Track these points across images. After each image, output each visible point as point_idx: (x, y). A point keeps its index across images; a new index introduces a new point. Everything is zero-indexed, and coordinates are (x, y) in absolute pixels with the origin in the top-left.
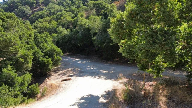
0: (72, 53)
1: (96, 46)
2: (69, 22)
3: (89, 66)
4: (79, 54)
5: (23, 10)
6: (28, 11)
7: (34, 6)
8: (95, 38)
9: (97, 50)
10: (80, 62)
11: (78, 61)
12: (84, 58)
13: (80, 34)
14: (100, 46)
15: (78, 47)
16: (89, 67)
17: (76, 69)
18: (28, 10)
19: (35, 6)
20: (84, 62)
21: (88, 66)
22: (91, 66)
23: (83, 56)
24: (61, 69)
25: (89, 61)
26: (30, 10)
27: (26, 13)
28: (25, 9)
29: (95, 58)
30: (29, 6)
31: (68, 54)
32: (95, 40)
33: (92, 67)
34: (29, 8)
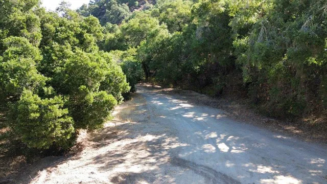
0: (182, 87)
1: (245, 68)
2: (182, 17)
3: (214, 135)
4: (197, 92)
5: (118, 10)
6: (125, 13)
7: (135, 4)
8: (243, 41)
9: (248, 84)
10: (190, 115)
11: (187, 111)
12: (207, 104)
13: (199, 34)
14: (260, 67)
15: (195, 75)
16: (213, 141)
17: (168, 140)
18: (124, 11)
19: (137, 5)
20: (204, 115)
21: (211, 131)
22: (222, 136)
23: (205, 98)
24: (126, 133)
25: (219, 116)
26: (129, 11)
27: (121, 15)
28: (121, 9)
29: (237, 106)
30: (128, 5)
31: (171, 89)
32: (243, 49)
33: (224, 141)
34: (127, 8)
